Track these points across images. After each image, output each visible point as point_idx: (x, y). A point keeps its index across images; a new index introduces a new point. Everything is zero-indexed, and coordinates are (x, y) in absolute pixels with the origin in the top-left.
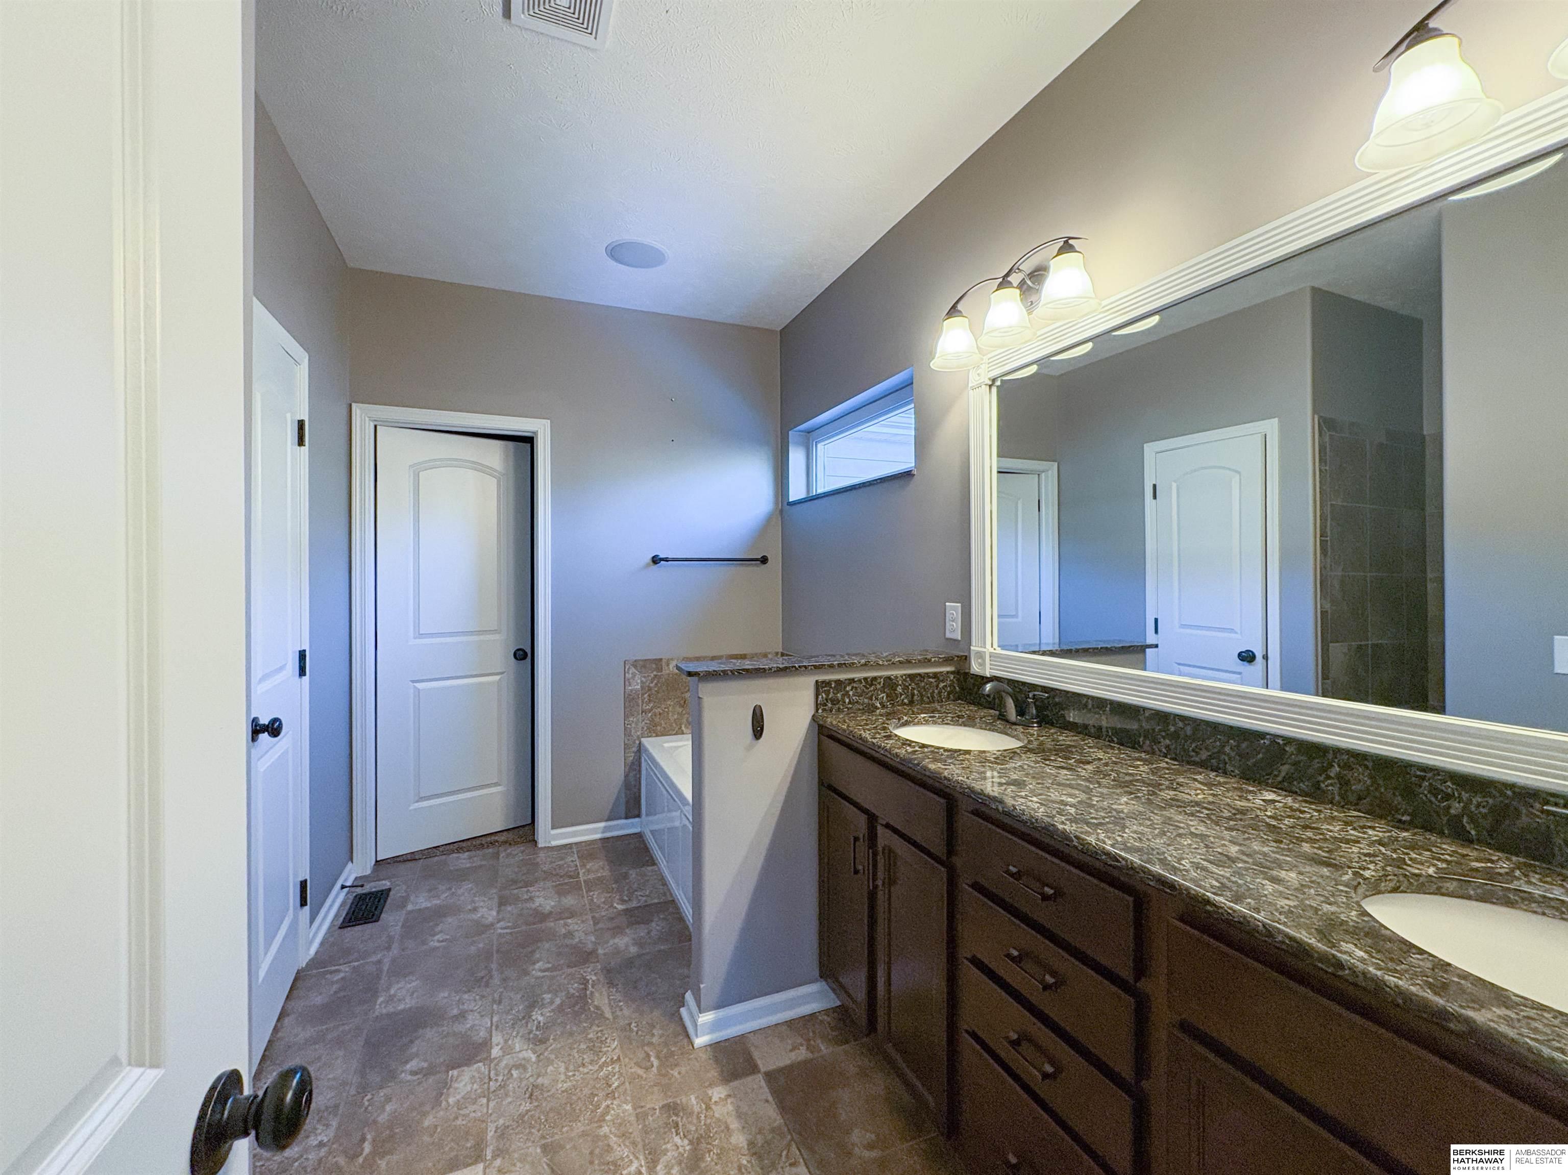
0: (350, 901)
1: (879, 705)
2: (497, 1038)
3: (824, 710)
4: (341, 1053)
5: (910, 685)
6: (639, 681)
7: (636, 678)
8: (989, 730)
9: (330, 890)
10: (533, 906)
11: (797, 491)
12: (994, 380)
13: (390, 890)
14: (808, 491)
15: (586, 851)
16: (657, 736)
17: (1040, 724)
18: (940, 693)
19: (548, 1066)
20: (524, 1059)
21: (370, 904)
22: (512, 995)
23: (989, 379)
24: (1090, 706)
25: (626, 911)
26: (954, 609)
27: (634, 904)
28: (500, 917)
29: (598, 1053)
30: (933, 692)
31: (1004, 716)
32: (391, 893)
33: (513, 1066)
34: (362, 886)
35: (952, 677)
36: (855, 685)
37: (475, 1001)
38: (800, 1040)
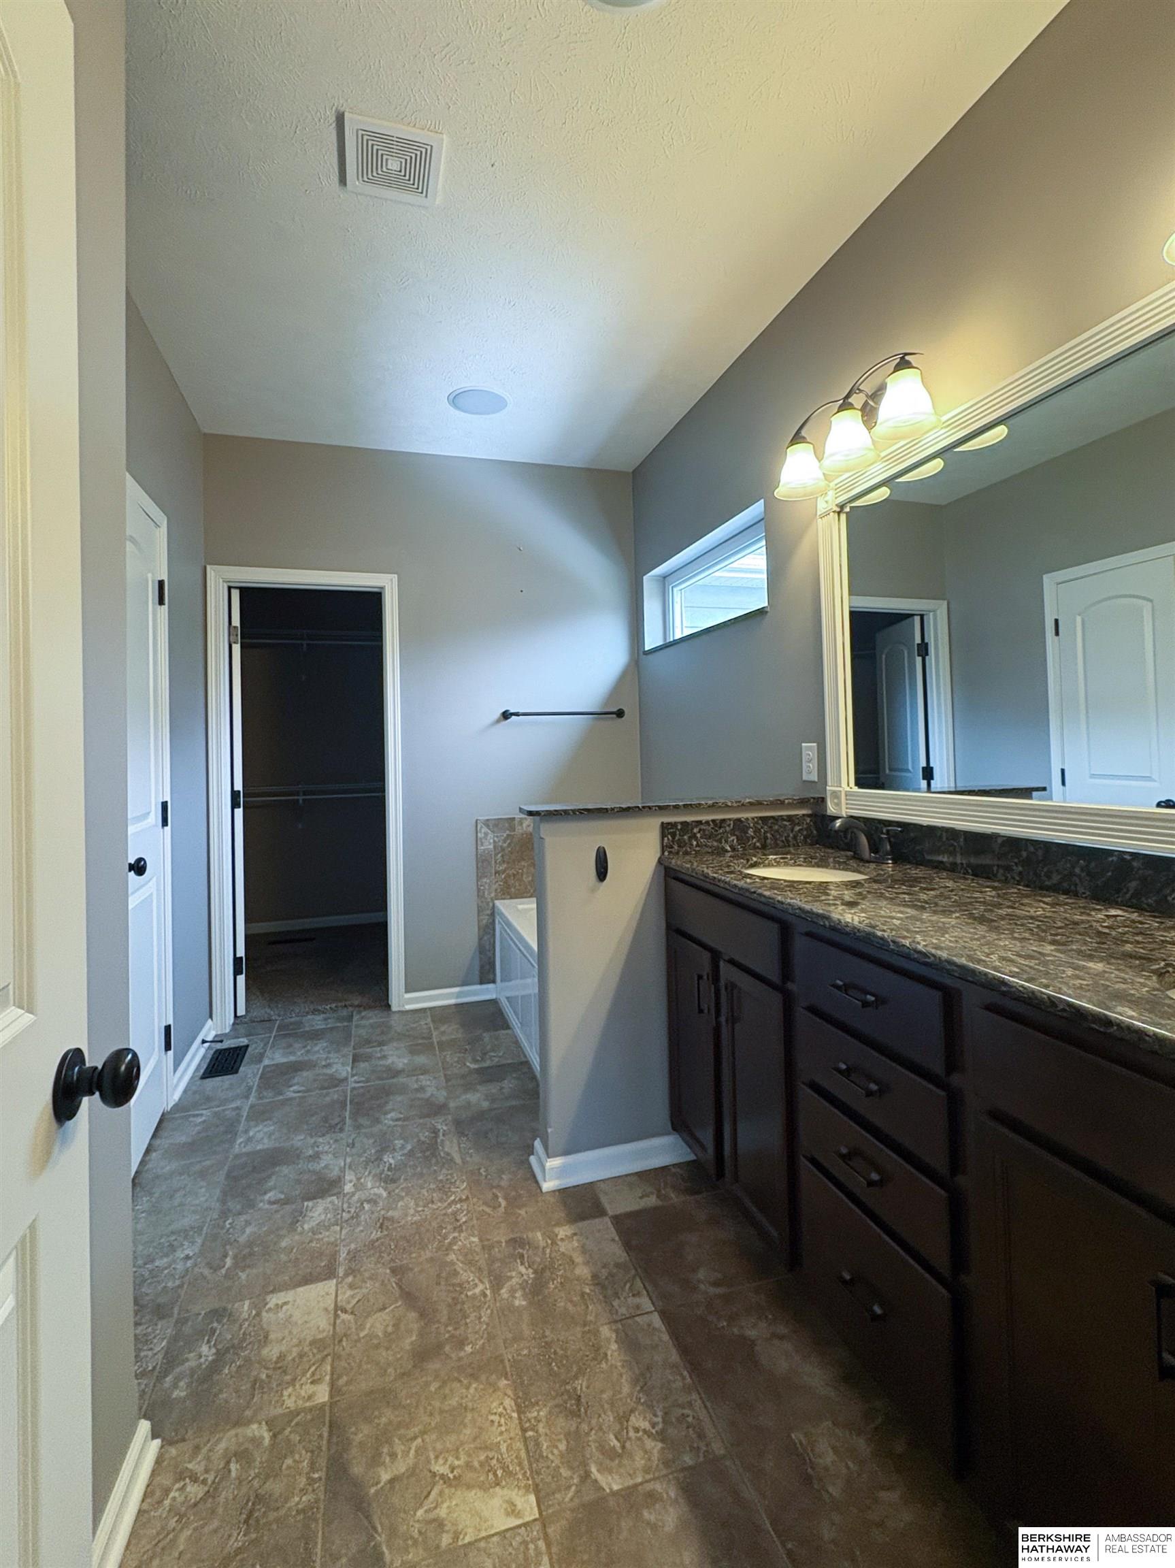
0: (210, 1056)
1: (729, 848)
2: (349, 1176)
3: (670, 852)
4: (204, 1184)
5: (762, 828)
6: (492, 841)
7: (489, 838)
8: (843, 869)
9: (192, 1043)
10: (387, 1063)
11: (652, 640)
12: (842, 507)
13: (247, 1046)
14: (665, 639)
15: (439, 1015)
16: (511, 898)
17: (895, 862)
18: (795, 838)
19: (399, 1201)
20: (375, 1194)
21: (229, 1058)
22: (365, 1140)
23: (837, 505)
24: (944, 839)
25: (478, 1071)
26: (809, 749)
27: (488, 1063)
28: (354, 1072)
29: (447, 1193)
30: (789, 836)
31: (858, 854)
32: (249, 1049)
33: (365, 1201)
34: (221, 1041)
35: (808, 820)
36: (703, 827)
37: (329, 1143)
38: (649, 1189)
